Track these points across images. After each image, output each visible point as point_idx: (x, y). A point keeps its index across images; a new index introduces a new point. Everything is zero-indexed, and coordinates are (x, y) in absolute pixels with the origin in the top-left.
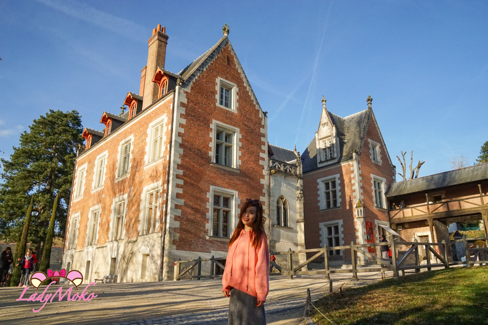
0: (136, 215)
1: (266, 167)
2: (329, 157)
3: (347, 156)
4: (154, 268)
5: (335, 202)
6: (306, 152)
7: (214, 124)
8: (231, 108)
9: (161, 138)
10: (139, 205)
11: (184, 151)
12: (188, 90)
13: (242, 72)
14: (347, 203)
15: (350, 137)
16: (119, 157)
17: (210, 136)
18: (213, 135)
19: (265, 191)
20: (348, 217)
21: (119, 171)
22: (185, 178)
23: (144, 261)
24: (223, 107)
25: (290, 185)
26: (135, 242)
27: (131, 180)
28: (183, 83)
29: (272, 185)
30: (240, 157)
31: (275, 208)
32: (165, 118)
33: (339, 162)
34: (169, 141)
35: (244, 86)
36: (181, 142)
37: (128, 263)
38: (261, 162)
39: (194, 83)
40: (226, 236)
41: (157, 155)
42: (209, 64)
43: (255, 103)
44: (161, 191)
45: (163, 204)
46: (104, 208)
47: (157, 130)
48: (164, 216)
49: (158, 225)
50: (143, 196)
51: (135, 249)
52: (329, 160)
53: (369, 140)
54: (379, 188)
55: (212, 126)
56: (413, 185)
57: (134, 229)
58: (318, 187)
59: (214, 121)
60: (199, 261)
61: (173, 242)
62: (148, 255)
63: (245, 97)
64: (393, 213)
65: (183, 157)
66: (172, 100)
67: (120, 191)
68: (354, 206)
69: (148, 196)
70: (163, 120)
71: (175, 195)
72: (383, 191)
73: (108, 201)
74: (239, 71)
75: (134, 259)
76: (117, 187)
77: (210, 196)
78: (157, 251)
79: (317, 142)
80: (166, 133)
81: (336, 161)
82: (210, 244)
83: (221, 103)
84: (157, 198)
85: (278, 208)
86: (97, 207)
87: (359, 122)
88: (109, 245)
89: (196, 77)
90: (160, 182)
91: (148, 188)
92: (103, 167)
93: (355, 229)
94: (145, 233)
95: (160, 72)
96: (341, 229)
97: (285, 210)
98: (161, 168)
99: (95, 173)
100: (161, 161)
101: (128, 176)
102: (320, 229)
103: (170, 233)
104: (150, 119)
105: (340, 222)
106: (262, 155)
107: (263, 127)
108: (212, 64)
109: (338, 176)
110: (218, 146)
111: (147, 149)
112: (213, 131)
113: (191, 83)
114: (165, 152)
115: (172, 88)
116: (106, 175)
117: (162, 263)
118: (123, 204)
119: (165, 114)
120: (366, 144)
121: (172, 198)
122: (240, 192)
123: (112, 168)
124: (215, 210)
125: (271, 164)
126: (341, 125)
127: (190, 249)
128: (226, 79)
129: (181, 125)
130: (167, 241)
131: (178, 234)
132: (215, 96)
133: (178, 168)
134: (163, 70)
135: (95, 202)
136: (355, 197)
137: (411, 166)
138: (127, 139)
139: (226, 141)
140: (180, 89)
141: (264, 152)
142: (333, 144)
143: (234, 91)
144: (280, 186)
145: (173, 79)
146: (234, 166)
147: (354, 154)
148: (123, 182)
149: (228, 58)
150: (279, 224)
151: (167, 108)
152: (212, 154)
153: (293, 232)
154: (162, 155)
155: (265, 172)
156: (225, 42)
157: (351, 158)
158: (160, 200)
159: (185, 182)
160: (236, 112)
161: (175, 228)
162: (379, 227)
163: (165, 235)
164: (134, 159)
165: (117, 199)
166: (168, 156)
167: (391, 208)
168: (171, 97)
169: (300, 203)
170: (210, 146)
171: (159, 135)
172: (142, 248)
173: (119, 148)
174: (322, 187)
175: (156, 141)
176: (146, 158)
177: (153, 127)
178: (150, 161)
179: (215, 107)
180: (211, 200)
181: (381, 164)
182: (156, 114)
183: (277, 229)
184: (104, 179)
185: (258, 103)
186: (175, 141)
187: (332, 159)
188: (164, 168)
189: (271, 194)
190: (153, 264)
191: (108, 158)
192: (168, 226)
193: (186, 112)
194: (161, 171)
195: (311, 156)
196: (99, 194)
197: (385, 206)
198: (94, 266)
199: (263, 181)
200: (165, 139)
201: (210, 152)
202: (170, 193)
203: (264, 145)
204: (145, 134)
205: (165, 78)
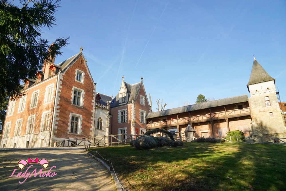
0: (39, 124)
1: (94, 106)
2: (123, 101)
3: (130, 101)
4: (46, 144)
5: (125, 120)
6: (115, 98)
7: (73, 88)
8: (81, 81)
9: (51, 93)
10: (40, 120)
11: (60, 99)
12: (64, 74)
13: (87, 67)
14: (129, 121)
15: (133, 94)
16: (32, 99)
17: (72, 93)
18: (73, 92)
19: (93, 115)
20: (129, 126)
21: (32, 105)
22: (60, 110)
23: (42, 142)
24: (78, 81)
25: (104, 113)
26: (38, 134)
27: (37, 109)
28: (62, 71)
29: (96, 113)
30: (83, 101)
31: (97, 122)
32: (53, 85)
33: (127, 104)
34: (55, 94)
35: (87, 73)
36: (59, 95)
37: (34, 143)
38: (92, 104)
39: (66, 71)
40: (76, 133)
41: (49, 99)
42: (73, 64)
43: (91, 79)
44: (50, 114)
45: (51, 119)
46: (24, 120)
47: (50, 89)
48: (51, 124)
49: (48, 128)
50: (42, 116)
51: (38, 138)
52: (124, 103)
53: (140, 95)
54: (143, 115)
55: (73, 89)
56: (156, 114)
57: (38, 129)
58: (118, 113)
59: (74, 87)
60: (64, 141)
61: (54, 134)
62: (44, 140)
63: (87, 77)
64: (147, 125)
65: (60, 101)
66: (57, 78)
67: (32, 113)
68: (131, 122)
69: (45, 116)
70: (52, 86)
71: (56, 116)
72: (144, 116)
73: (26, 117)
74: (86, 66)
75: (37, 142)
76: (30, 111)
77: (70, 117)
78: (48, 138)
79: (119, 95)
80: (53, 91)
81: (126, 103)
82: (69, 135)
83: (77, 80)
84: (48, 117)
85: (98, 122)
86: (20, 119)
87: (137, 87)
88: (26, 136)
89: (67, 69)
90: (50, 111)
91: (44, 113)
92: (24, 102)
93: (131, 132)
94: (43, 131)
95: (52, 65)
96: (126, 131)
97: (101, 123)
98: (50, 105)
99: (20, 104)
100: (51, 102)
101: (36, 107)
102: (118, 131)
103: (53, 131)
104: (47, 84)
105: (126, 128)
106: (93, 101)
107: (94, 89)
108: (74, 63)
109: (126, 109)
110: (75, 97)
111: (45, 96)
112: (73, 91)
113: (65, 71)
114: (53, 99)
115: (57, 73)
116: (25, 105)
117: (50, 142)
118: (33, 119)
119: (54, 83)
120: (139, 97)
121: (54, 118)
122: (83, 115)
123: (29, 103)
124: (72, 122)
125: (96, 104)
126: (130, 88)
127: (61, 137)
128: (80, 70)
129: (60, 89)
130: (52, 134)
131: (56, 131)
132: (75, 77)
133: (58, 106)
134: (54, 65)
135: (19, 117)
136: (132, 118)
137: (161, 106)
138: (36, 91)
139: (78, 95)
140: (60, 74)
141: (93, 99)
142: (125, 96)
143: (83, 74)
144: (100, 113)
145: (58, 69)
146: (81, 105)
147: (133, 101)
148: (34, 109)
149: (81, 61)
150: (98, 128)
151: (55, 81)
152: (72, 100)
153: (104, 132)
154: (51, 100)
155: (94, 107)
156: (81, 54)
157: (132, 102)
158: (50, 118)
159: (60, 111)
160: (83, 83)
161: (55, 129)
162: (141, 131)
163: (51, 131)
164: (39, 101)
165: (30, 117)
166: (54, 100)
167: (147, 123)
168: (56, 76)
169: (107, 121)
170: (71, 97)
171: (51, 91)
172: (41, 136)
173: (32, 95)
174: (120, 114)
175: (49, 94)
176: (45, 100)
177: (48, 87)
178: (46, 102)
179: (74, 81)
180: (71, 118)
181: (144, 105)
182: (50, 83)
183: (97, 130)
184: (24, 107)
185: (93, 80)
186: (57, 95)
187: (125, 102)
188: (52, 105)
189: (96, 117)
190: (45, 143)
191: (27, 98)
192: (52, 128)
193: (62, 83)
194: (51, 106)
195: (117, 100)
196: (22, 114)
197: (145, 122)
198: (18, 145)
199: (92, 111)
200: (53, 93)
201: (71, 99)
202: (54, 116)
203: (94, 97)
204: (45, 90)
205: (54, 68)
